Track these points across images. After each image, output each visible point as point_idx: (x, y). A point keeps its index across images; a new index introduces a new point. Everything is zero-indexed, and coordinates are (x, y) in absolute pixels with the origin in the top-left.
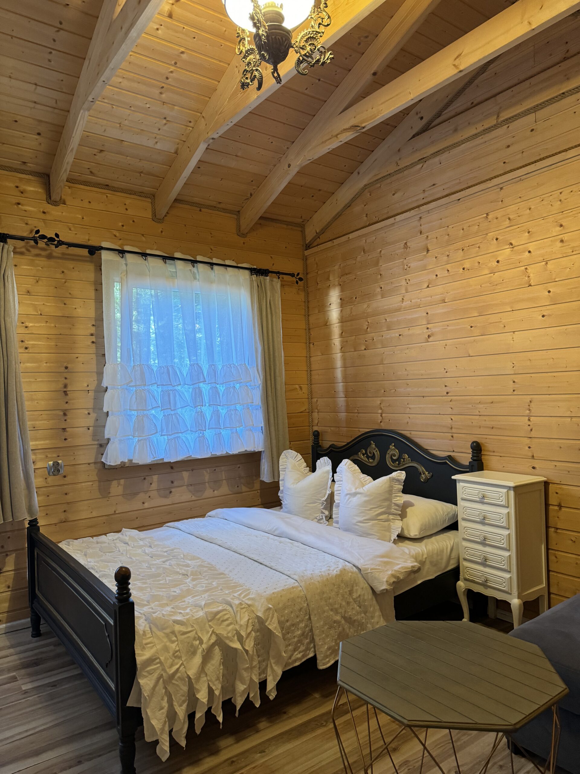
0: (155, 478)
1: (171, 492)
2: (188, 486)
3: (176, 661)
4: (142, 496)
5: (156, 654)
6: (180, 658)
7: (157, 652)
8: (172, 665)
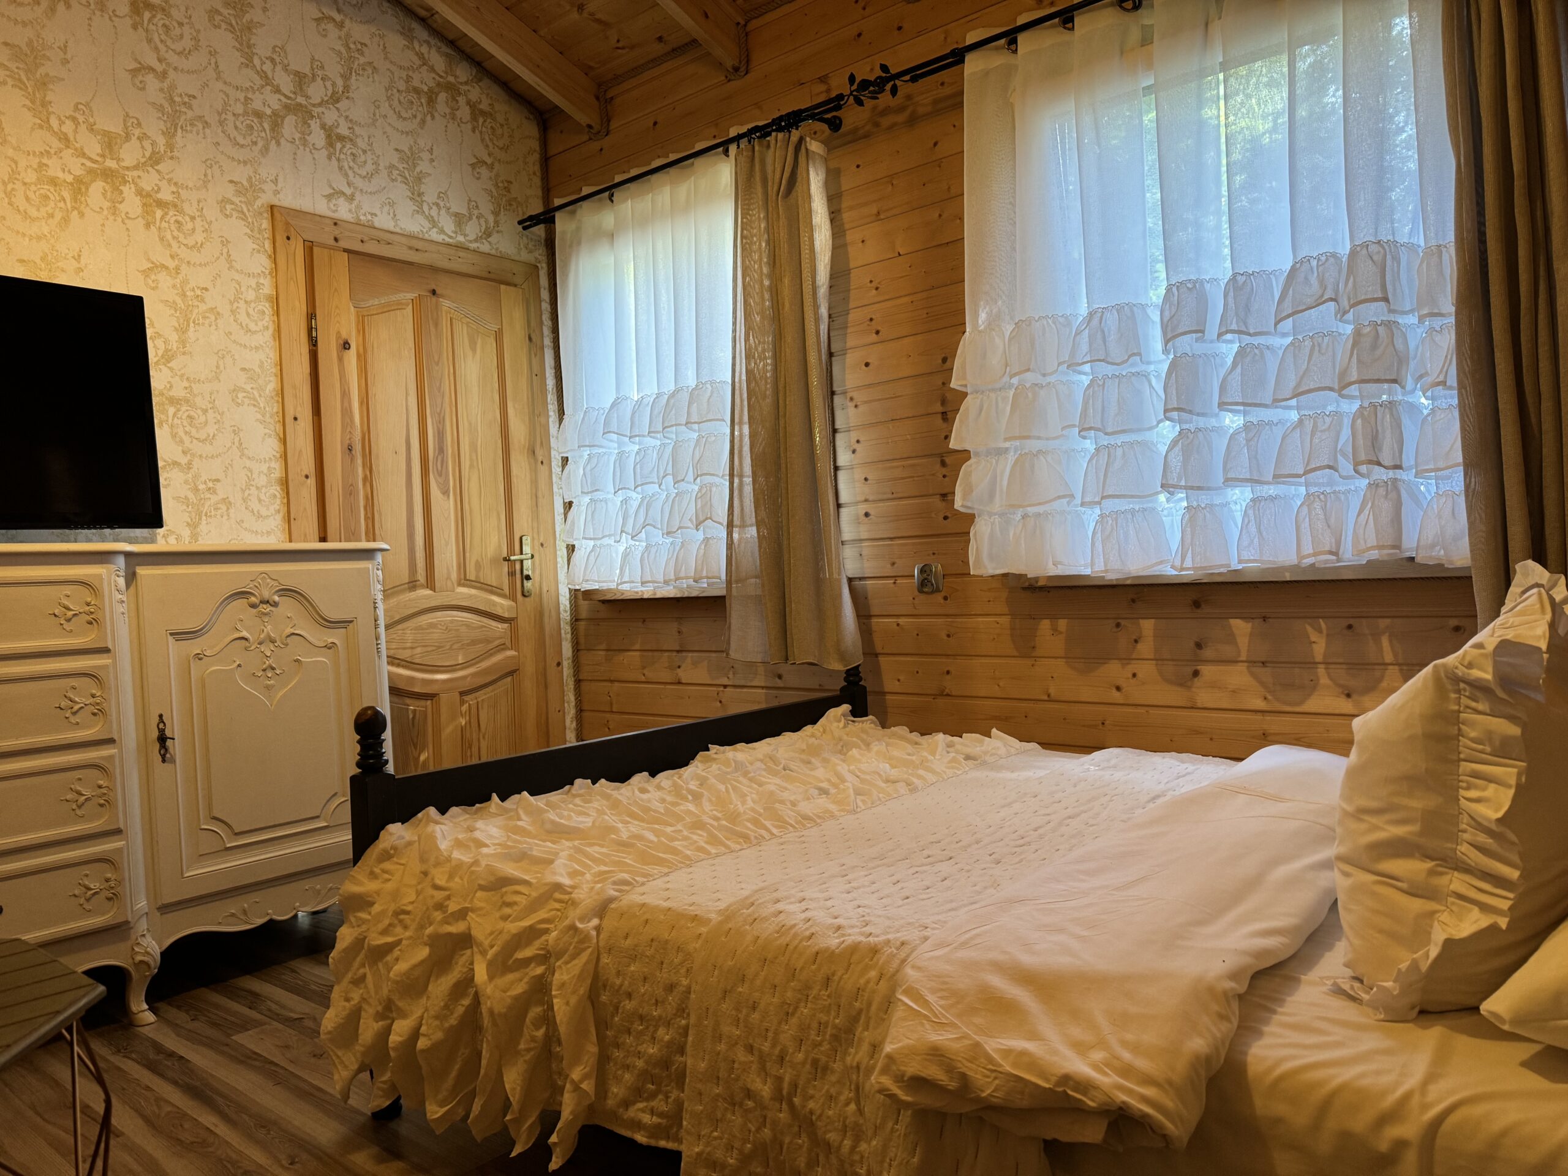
0: (1148, 626)
1: (1196, 673)
2: (1251, 662)
3: (399, 929)
4: (1113, 670)
5: (375, 895)
6: (406, 927)
7: (378, 893)
8: (385, 932)
